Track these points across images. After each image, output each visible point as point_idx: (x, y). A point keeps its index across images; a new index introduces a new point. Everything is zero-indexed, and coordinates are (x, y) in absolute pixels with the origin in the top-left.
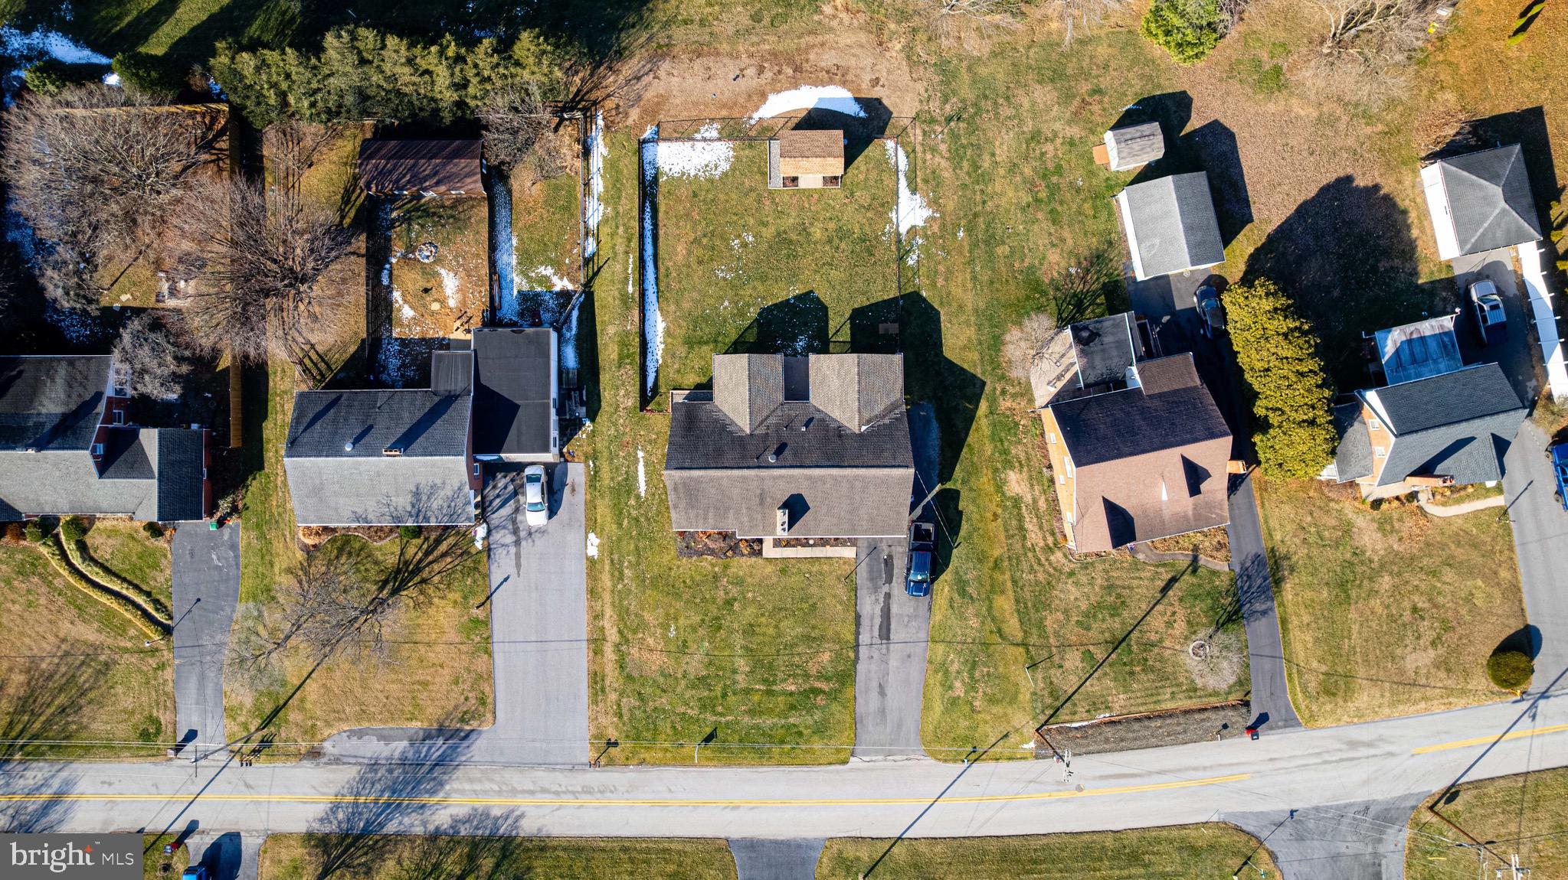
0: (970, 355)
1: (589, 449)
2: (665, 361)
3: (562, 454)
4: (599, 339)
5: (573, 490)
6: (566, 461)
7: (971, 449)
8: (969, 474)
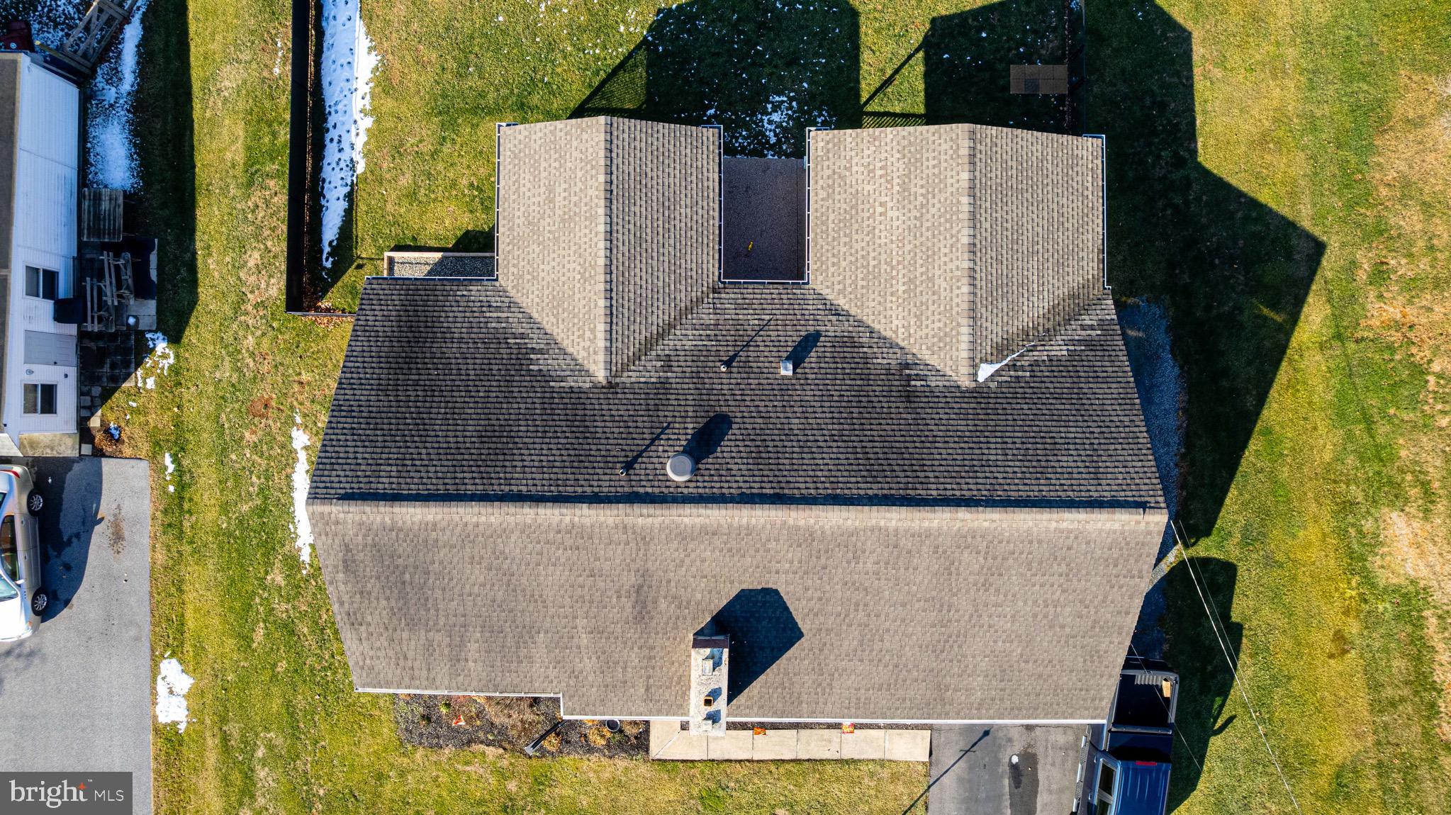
0: (1280, 162)
1: (159, 419)
2: (373, 167)
3: (85, 434)
4: (197, 106)
5: (118, 537)
6: (99, 453)
7: (1273, 442)
8: (1265, 514)
